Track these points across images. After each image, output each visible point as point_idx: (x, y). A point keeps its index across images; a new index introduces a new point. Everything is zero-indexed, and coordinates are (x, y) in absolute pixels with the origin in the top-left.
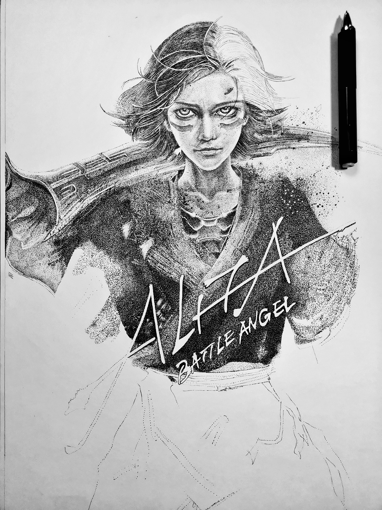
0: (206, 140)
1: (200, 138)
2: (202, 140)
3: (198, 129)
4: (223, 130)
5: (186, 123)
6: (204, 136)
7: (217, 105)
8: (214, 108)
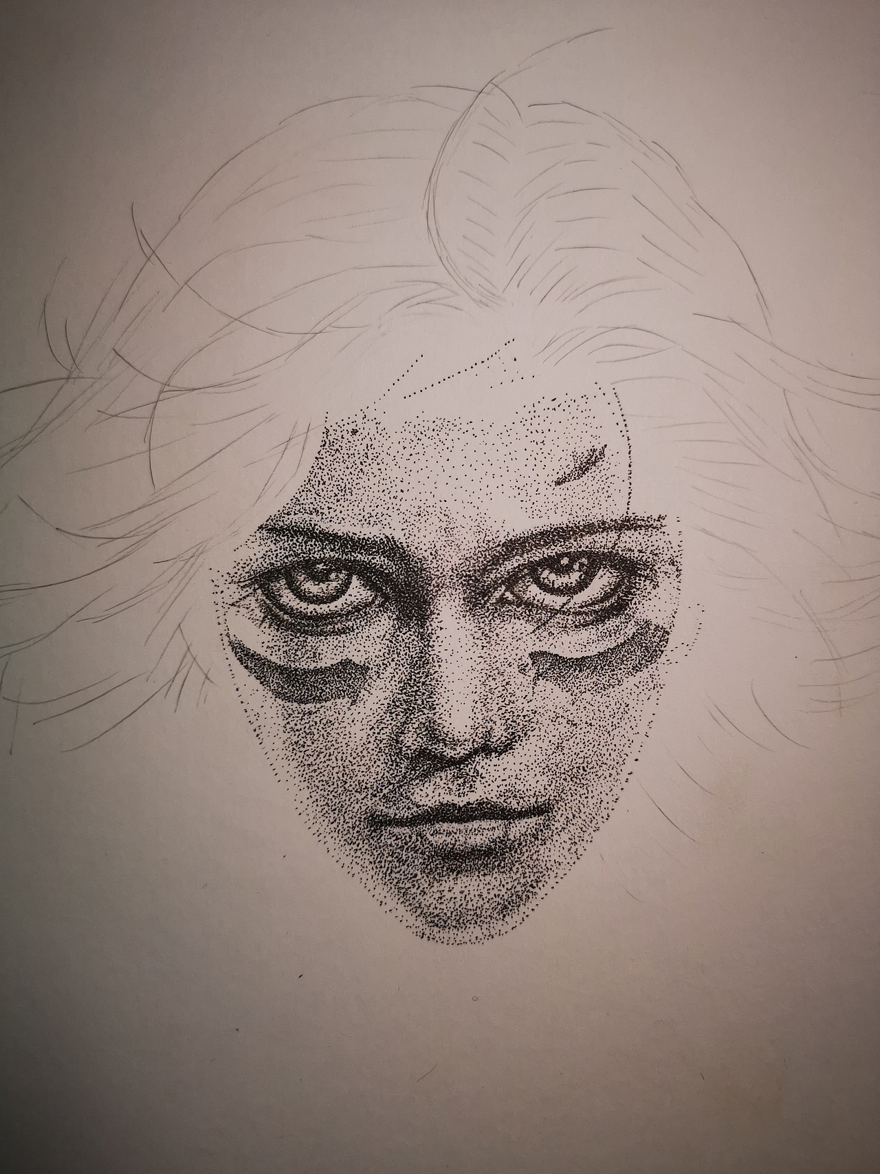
0: (449, 753)
1: (411, 740)
2: (423, 754)
3: (394, 687)
4: (552, 695)
5: (329, 652)
6: (432, 732)
7: (514, 546)
8: (496, 561)
